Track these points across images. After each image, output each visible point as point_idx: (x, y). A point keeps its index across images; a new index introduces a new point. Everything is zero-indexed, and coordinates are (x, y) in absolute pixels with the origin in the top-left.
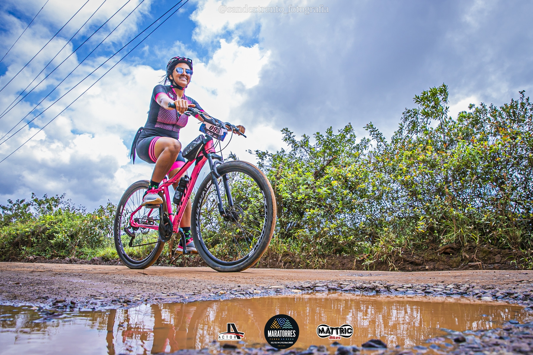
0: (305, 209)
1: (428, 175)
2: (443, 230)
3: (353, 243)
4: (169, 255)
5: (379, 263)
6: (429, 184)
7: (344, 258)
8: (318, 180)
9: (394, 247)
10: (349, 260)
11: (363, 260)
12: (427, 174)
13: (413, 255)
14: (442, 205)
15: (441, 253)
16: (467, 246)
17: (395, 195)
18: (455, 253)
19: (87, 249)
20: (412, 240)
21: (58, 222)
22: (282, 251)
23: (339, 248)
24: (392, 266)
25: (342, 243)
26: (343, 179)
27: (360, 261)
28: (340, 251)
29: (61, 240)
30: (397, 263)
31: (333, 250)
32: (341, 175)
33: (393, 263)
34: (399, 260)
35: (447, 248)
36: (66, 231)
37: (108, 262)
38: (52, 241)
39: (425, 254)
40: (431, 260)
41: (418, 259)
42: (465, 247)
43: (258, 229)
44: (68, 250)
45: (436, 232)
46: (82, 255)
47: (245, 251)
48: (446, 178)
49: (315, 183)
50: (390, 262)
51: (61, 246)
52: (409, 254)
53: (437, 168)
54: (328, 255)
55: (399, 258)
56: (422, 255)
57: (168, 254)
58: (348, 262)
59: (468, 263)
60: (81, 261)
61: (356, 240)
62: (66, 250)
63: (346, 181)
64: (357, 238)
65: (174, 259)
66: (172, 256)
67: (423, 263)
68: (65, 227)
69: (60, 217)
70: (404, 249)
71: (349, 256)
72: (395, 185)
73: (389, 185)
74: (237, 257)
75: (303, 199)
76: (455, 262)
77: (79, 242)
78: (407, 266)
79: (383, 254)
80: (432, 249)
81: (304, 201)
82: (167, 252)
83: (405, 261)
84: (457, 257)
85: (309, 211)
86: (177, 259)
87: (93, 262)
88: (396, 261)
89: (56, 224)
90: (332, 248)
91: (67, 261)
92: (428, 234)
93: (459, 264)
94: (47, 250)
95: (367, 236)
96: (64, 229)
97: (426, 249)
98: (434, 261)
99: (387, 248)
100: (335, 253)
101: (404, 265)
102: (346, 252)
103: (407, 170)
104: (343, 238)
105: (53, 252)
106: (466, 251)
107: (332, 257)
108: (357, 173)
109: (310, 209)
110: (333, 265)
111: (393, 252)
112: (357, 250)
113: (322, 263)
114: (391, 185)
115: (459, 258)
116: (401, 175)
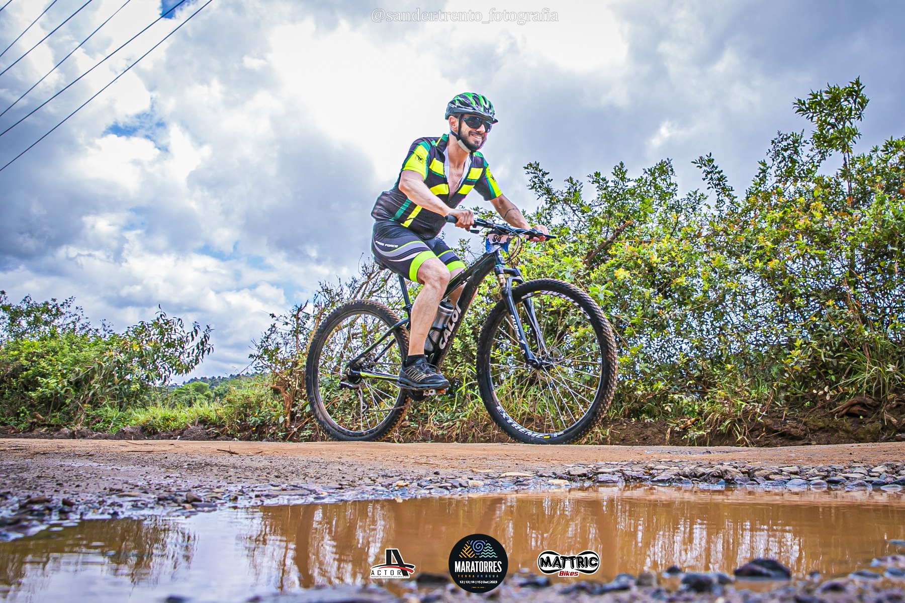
0: (567, 327)
1: (814, 259)
2: (844, 369)
3: (664, 397)
4: (285, 421)
5: (716, 436)
6: (817, 276)
7: (646, 426)
8: (596, 269)
9: (748, 403)
10: (655, 430)
11: (685, 430)
12: (813, 257)
13: (785, 420)
14: (842, 318)
15: (840, 414)
16: (892, 400)
17: (751, 300)
18: (869, 413)
19: (109, 409)
20: (782, 387)
21: (48, 353)
22: (520, 413)
23: (636, 405)
24: (743, 440)
25: (643, 396)
26: (646, 266)
27: (678, 432)
28: (636, 412)
29: (53, 391)
30: (753, 436)
31: (625, 410)
32: (642, 258)
33: (744, 435)
34: (756, 430)
35: (853, 405)
36: (65, 371)
37: (155, 437)
38: (33, 394)
39: (809, 417)
40: (821, 429)
41: (796, 427)
42: (888, 403)
43: (469, 367)
44: (68, 413)
45: (830, 372)
46: (99, 422)
47: (442, 411)
48: (852, 266)
49: (588, 274)
50: (739, 433)
51: (53, 403)
52: (778, 417)
53: (833, 243)
54: (614, 421)
55: (756, 425)
56: (804, 420)
57: (281, 419)
58: (654, 434)
59: (894, 435)
60: (94, 435)
61: (670, 388)
62: (64, 413)
63: (649, 271)
64: (673, 385)
65: (295, 430)
66: (291, 424)
67: (805, 435)
68: (63, 364)
69: (53, 343)
70: (767, 406)
71: (656, 422)
72: (748, 278)
73: (738, 280)
74: (428, 425)
75: (563, 306)
76: (869, 431)
77: (94, 395)
78: (774, 441)
79: (725, 416)
80: (823, 407)
81: (564, 311)
82: (279, 415)
83: (770, 431)
84: (874, 422)
85: (576, 331)
86: (301, 429)
87: (122, 435)
88: (751, 431)
89: (43, 357)
90: (622, 406)
91: (66, 434)
92: (814, 377)
93: (878, 437)
94: (22, 412)
95: (691, 382)
96: (60, 368)
97: (810, 407)
98: (827, 431)
99: (733, 404)
100: (629, 417)
101: (767, 439)
102: (650, 413)
103: (773, 249)
104: (644, 385)
105: (34, 417)
106: (890, 410)
107: (621, 424)
108: (674, 254)
109: (577, 327)
110: (623, 440)
111: (746, 412)
112: (670, 410)
113: (602, 436)
114: (743, 278)
115: (878, 425)
116: (761, 257)
